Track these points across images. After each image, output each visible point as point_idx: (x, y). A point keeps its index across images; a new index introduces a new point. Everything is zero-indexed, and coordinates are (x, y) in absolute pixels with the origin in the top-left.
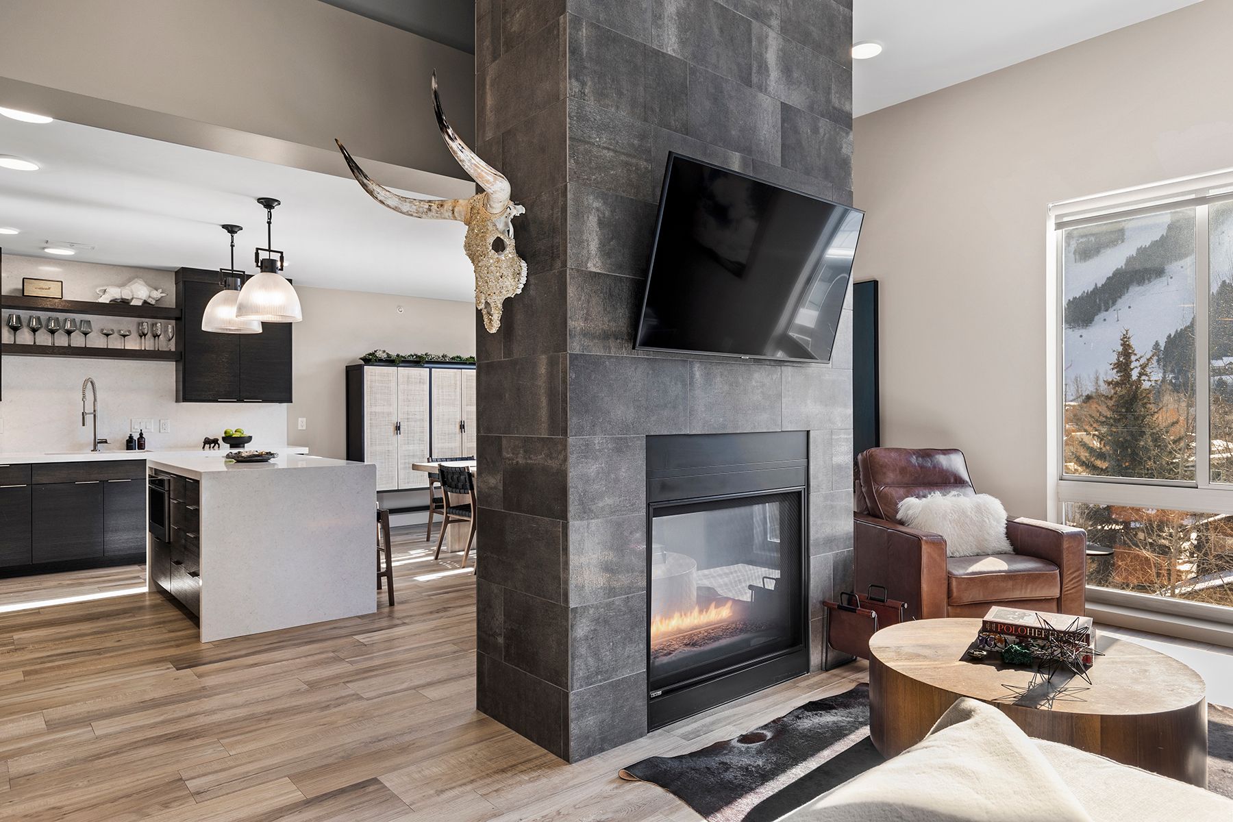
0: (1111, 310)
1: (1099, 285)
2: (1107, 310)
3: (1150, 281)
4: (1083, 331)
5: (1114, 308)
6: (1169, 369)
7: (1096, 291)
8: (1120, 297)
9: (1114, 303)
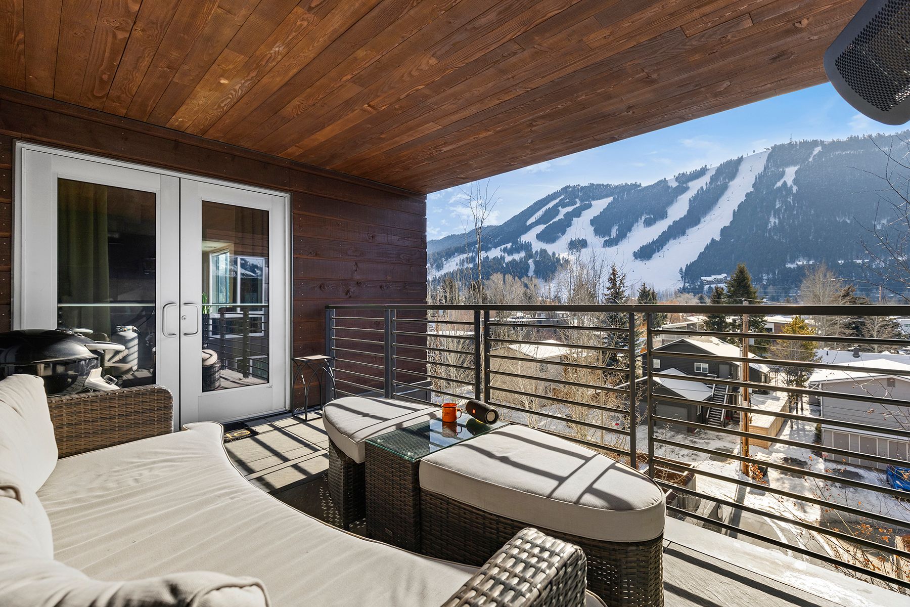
0: (660, 252)
1: (655, 239)
2: (658, 252)
3: (679, 237)
4: (647, 262)
5: (662, 250)
6: (687, 281)
7: (653, 242)
8: (665, 245)
9: (662, 248)
